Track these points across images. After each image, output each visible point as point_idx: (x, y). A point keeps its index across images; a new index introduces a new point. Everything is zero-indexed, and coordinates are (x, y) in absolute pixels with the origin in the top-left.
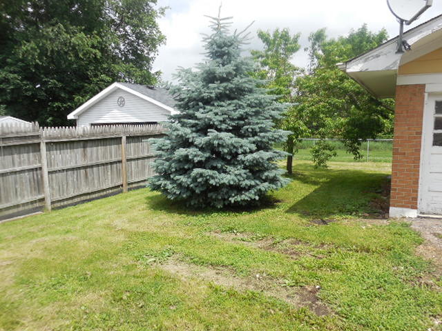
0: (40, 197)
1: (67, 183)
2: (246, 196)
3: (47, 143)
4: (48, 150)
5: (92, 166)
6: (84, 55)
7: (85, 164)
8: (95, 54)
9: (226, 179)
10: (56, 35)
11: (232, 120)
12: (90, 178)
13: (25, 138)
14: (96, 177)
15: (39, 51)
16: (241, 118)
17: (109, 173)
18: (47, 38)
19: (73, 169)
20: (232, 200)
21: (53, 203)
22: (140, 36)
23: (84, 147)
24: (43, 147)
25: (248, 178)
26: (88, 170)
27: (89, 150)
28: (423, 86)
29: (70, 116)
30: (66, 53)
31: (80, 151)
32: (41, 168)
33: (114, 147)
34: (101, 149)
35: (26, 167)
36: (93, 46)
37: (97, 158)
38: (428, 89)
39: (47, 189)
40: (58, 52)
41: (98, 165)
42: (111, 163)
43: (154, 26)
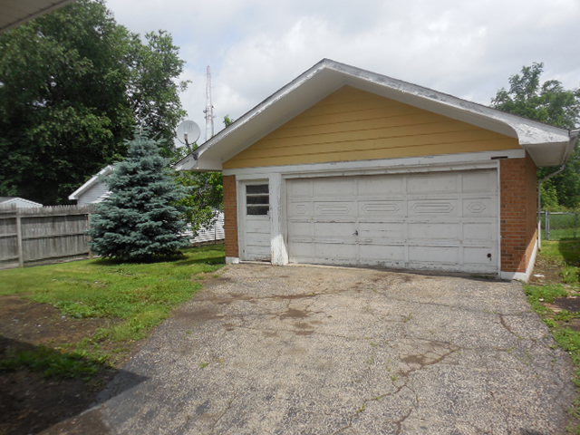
0: (15, 257)
1: (38, 249)
2: (141, 251)
3: (22, 218)
4: (22, 223)
5: (59, 237)
6: (95, 135)
7: (54, 234)
8: (106, 134)
9: (126, 239)
10: (66, 118)
11: (137, 200)
12: (58, 246)
13: (6, 214)
14: (63, 245)
15: (49, 133)
16: (144, 198)
17: (76, 243)
18: (58, 120)
19: (43, 238)
20: (132, 254)
21: (25, 262)
22: (161, 111)
23: (53, 221)
24: (19, 221)
25: (142, 239)
26: (56, 239)
27: (57, 224)
28: (234, 176)
29: (71, 197)
30: (77, 134)
31: (49, 224)
32: (16, 236)
33: (80, 223)
34: (67, 224)
35: (6, 235)
36: (104, 126)
37: (65, 230)
38: (238, 178)
39: (21, 252)
40: (69, 133)
41: (65, 236)
42: (78, 235)
43: (176, 100)
